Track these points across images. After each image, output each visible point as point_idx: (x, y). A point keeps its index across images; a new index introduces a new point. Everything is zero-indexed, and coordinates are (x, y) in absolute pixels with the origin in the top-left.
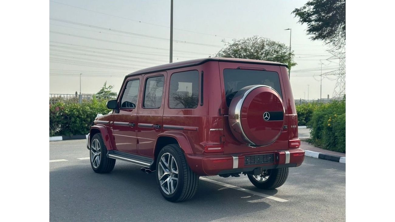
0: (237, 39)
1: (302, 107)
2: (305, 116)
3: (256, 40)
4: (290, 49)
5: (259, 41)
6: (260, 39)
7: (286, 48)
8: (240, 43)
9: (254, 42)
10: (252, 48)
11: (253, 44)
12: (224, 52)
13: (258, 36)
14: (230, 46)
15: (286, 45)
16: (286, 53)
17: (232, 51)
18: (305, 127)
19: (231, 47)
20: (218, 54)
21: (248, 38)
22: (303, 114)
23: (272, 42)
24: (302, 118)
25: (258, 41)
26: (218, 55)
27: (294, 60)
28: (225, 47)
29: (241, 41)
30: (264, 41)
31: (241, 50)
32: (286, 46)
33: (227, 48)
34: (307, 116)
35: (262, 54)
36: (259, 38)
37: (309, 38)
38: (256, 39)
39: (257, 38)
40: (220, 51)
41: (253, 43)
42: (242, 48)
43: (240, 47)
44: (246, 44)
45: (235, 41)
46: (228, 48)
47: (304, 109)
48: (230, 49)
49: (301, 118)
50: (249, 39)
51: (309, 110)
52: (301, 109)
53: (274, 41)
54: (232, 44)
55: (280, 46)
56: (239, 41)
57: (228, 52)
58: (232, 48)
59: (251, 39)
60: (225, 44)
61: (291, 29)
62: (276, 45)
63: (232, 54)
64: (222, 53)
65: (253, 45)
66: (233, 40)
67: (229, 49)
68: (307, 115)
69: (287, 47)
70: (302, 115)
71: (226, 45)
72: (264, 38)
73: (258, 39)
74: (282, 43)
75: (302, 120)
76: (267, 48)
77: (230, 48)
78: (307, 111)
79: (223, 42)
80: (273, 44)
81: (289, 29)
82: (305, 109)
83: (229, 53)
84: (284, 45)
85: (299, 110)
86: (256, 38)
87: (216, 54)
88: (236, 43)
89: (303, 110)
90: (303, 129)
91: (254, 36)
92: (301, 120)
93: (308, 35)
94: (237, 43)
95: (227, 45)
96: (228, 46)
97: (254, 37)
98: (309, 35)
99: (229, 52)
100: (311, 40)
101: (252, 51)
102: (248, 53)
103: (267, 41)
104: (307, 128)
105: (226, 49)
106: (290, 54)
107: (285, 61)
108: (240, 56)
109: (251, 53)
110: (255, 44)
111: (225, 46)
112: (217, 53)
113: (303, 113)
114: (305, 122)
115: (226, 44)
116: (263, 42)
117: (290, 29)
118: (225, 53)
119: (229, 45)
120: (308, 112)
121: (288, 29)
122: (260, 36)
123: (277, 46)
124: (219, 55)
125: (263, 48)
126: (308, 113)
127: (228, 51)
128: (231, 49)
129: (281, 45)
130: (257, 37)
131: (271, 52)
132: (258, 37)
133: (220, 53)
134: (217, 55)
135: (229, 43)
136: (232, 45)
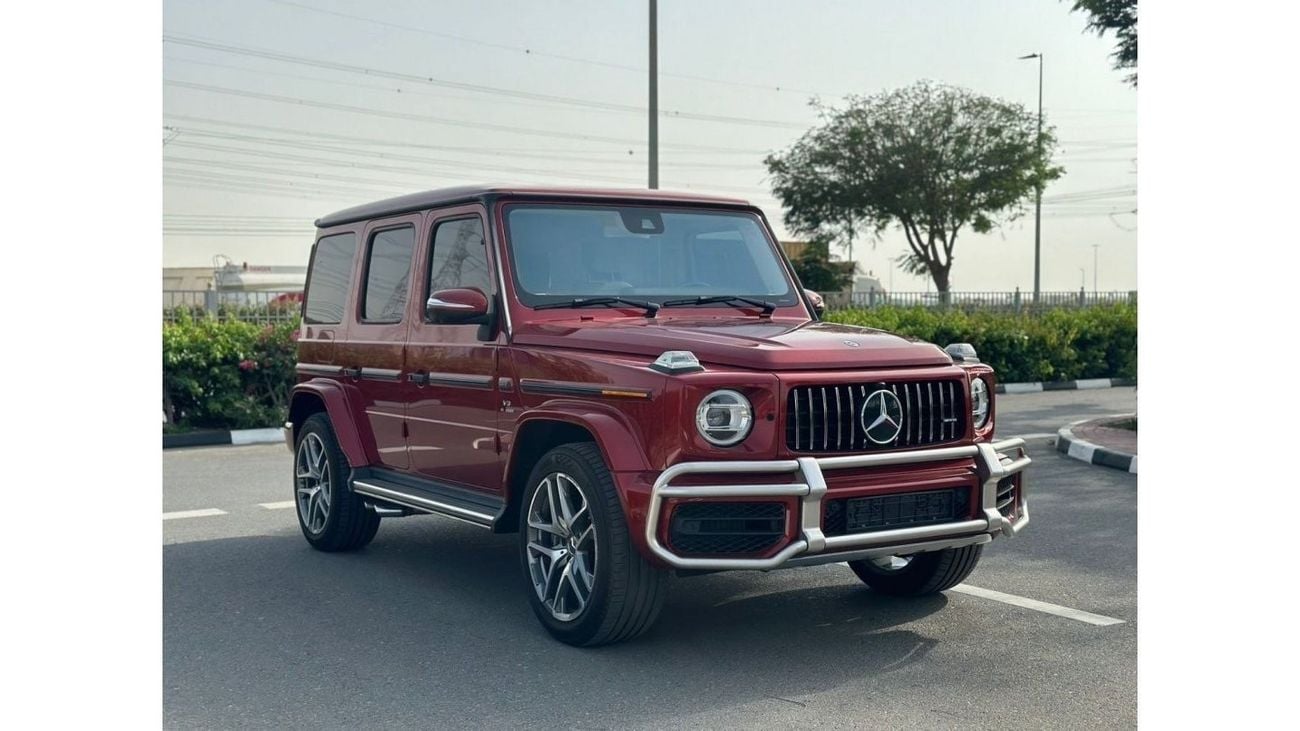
0: (861, 95)
1: (1095, 317)
2: (1106, 345)
3: (926, 95)
4: (1041, 122)
5: (934, 98)
6: (938, 92)
7: (1028, 118)
8: (872, 106)
9: (918, 103)
10: (911, 123)
11: (916, 109)
12: (818, 138)
13: (932, 81)
14: (837, 118)
15: (1027, 110)
16: (1027, 135)
17: (842, 135)
18: (1106, 382)
19: (841, 123)
20: (797, 147)
21: (898, 90)
22: (1097, 339)
23: (978, 99)
24: (1096, 352)
25: (931, 100)
26: (797, 151)
27: (1054, 158)
28: (821, 123)
29: (875, 102)
30: (953, 99)
31: (872, 130)
32: (1029, 111)
33: (828, 125)
34: (1111, 345)
35: (945, 142)
36: (937, 89)
37: (1125, 81)
38: (926, 90)
39: (929, 90)
40: (803, 138)
41: (915, 105)
42: (878, 125)
43: (870, 122)
44: (890, 109)
45: (854, 103)
46: (832, 126)
47: (1102, 321)
48: (836, 128)
49: (1091, 351)
50: (901, 94)
51: (1117, 326)
52: (1090, 322)
53: (986, 95)
54: (845, 110)
55: (1007, 112)
56: (867, 102)
57: (832, 140)
58: (845, 125)
59: (906, 94)
60: (819, 112)
61: (1041, 56)
62: (992, 110)
63: (845, 146)
64: (811, 144)
65: (914, 112)
66: (846, 98)
67: (833, 130)
68: (1113, 342)
69: (1031, 113)
70: (1096, 342)
71: (822, 115)
72: (952, 87)
73: (932, 91)
74: (1014, 102)
75: (1095, 357)
76: (961, 120)
77: (837, 125)
78: (1114, 328)
79: (812, 107)
80: (984, 104)
81: (1034, 56)
82: (1104, 323)
83: (836, 142)
84: (1022, 108)
85: (1086, 327)
86: (923, 87)
87: (789, 146)
88: (855, 108)
89: (1097, 327)
90: (1100, 388)
91: (919, 83)
92: (1090, 358)
93: (1117, 71)
94: (861, 107)
95: (828, 117)
96: (831, 121)
97: (916, 86)
98: (1124, 69)
99: (834, 138)
100: (1130, 88)
101: (912, 132)
102: (899, 139)
103: (962, 96)
104: (1113, 386)
105: (825, 129)
106: (1042, 137)
107: (1025, 162)
108: (873, 150)
109: (909, 140)
110: (922, 109)
111: (822, 118)
112: (794, 144)
113: (1099, 335)
114: (1106, 366)
115: (826, 111)
116: (948, 99)
117: (1038, 53)
118: (821, 144)
119: (834, 114)
120: (1116, 332)
121: (1031, 54)
122: (938, 83)
123: (997, 112)
124: (802, 150)
125: (948, 122)
126: (1116, 336)
127: (831, 134)
128: (840, 130)
129: (1012, 109)
130: (927, 86)
131: (978, 135)
132: (932, 86)
133: (805, 142)
134: (793, 150)
135: (832, 109)
136: (843, 114)
